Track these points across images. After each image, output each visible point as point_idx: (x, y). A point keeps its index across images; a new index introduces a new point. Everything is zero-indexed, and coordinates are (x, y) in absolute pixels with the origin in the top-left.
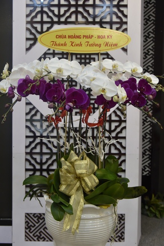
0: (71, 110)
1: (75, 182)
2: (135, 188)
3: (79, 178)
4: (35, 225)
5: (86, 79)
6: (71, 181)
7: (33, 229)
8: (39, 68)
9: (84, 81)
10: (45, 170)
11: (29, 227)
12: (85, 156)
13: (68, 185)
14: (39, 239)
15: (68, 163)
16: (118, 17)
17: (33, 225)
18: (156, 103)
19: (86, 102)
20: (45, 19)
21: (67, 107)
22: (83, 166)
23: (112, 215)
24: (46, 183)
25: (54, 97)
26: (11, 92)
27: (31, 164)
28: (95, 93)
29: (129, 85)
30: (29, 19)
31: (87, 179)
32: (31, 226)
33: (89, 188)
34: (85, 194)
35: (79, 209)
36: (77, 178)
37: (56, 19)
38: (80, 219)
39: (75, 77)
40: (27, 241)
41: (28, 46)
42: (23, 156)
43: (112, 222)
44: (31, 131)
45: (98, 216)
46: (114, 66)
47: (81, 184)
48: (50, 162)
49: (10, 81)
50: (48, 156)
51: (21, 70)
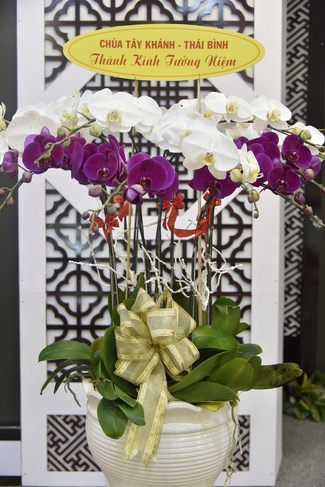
0: (138, 201)
1: (148, 355)
2: (275, 367)
3: (157, 346)
4: (67, 439)
5: (171, 133)
6: (141, 353)
7: (63, 447)
8: (70, 111)
9: (166, 138)
10: (86, 328)
11: (55, 443)
12: (170, 299)
13: (135, 362)
14: (77, 467)
15: (133, 316)
16: (235, 12)
17: (63, 439)
18: (320, 186)
19: (171, 184)
20: (85, 16)
21: (130, 194)
22: (164, 321)
23: (227, 423)
24: (88, 357)
25: (102, 173)
26: (9, 164)
27: (58, 315)
28: (192, 164)
29: (263, 146)
30: (51, 17)
31: (173, 348)
32: (60, 440)
33: (177, 367)
34: (170, 381)
35: (158, 412)
36: (152, 345)
37: (106, 17)
38: (160, 433)
39: (148, 130)
40: (52, 470)
41: (49, 74)
42: (43, 300)
43: (227, 438)
44: (57, 248)
45: (198, 426)
46: (230, 108)
47: (162, 359)
48: (96, 311)
49: (7, 140)
50: (93, 300)
51: (32, 116)
